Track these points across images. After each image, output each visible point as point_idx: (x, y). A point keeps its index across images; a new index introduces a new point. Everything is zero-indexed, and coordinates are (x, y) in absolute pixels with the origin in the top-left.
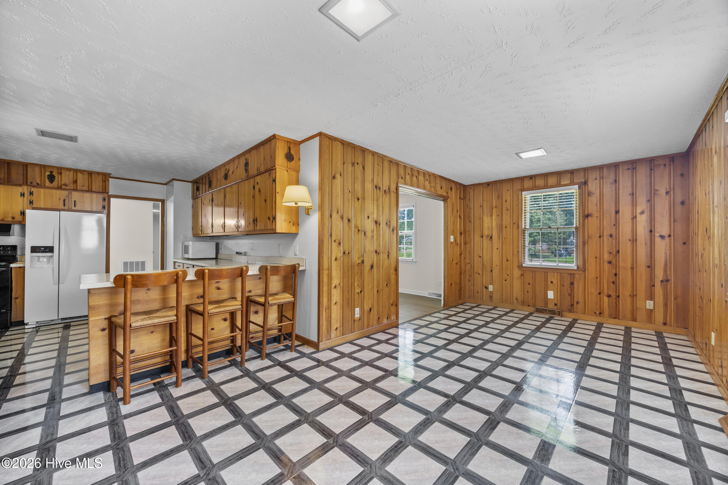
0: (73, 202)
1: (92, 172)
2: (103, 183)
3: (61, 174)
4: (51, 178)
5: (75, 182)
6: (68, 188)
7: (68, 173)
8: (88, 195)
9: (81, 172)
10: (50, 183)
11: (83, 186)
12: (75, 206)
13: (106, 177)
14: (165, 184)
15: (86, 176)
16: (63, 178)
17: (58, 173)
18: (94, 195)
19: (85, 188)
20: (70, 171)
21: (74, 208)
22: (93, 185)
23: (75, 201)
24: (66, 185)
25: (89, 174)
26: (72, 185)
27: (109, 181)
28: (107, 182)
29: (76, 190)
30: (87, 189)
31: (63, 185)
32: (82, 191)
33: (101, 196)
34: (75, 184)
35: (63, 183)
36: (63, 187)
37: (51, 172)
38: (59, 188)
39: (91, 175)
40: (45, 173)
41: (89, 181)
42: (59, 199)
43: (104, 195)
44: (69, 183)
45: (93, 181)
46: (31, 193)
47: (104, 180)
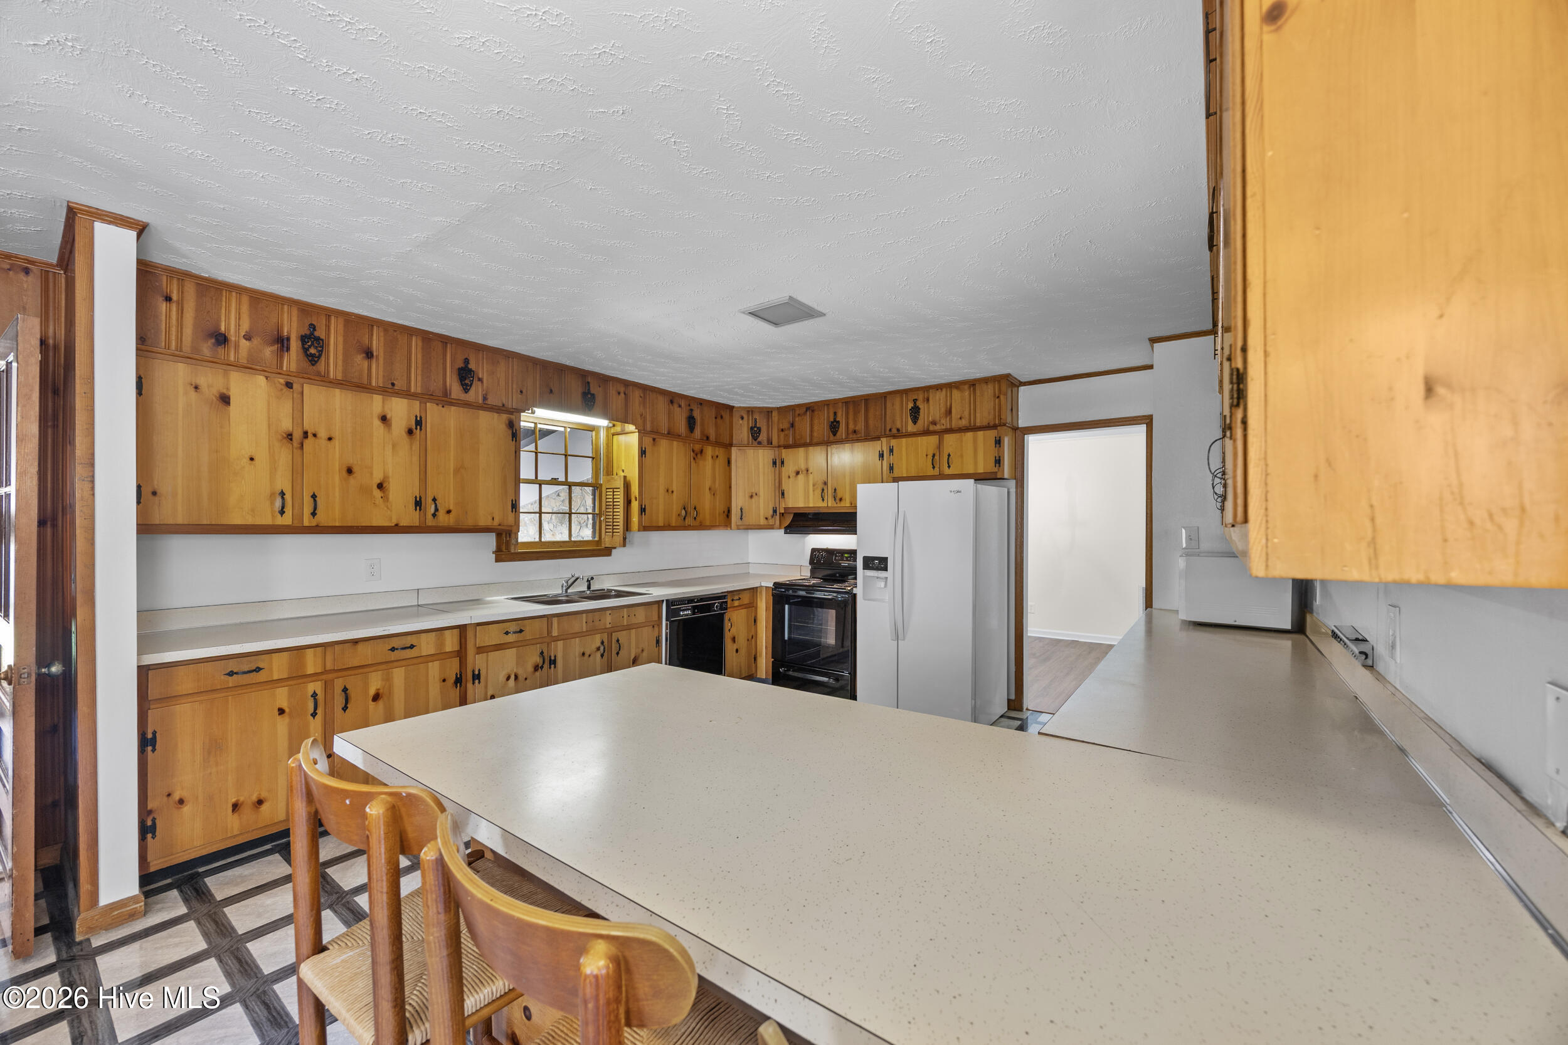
0: (946, 458)
1: (977, 380)
2: (994, 401)
3: (928, 400)
4: (915, 413)
5: (949, 411)
6: (938, 428)
7: (938, 395)
8: (968, 437)
9: (957, 388)
10: (913, 425)
11: (961, 418)
12: (949, 467)
13: (1007, 385)
15: (966, 394)
16: (931, 408)
17: (924, 400)
18: (980, 436)
19: (965, 423)
20: (941, 389)
21: (947, 471)
22: (978, 412)
23: (949, 455)
24: (935, 424)
25: (971, 386)
26: (944, 422)
28: (1002, 397)
29: (950, 430)
30: (968, 425)
31: (932, 423)
32: (960, 430)
33: (992, 434)
34: (949, 419)
35: (930, 419)
36: (931, 428)
37: (915, 401)
38: (926, 432)
39: (974, 390)
40: (907, 404)
41: (970, 407)
42: (927, 455)
43: (996, 431)
44: (940, 417)
45: (978, 403)
46: (891, 451)
47: (997, 395)
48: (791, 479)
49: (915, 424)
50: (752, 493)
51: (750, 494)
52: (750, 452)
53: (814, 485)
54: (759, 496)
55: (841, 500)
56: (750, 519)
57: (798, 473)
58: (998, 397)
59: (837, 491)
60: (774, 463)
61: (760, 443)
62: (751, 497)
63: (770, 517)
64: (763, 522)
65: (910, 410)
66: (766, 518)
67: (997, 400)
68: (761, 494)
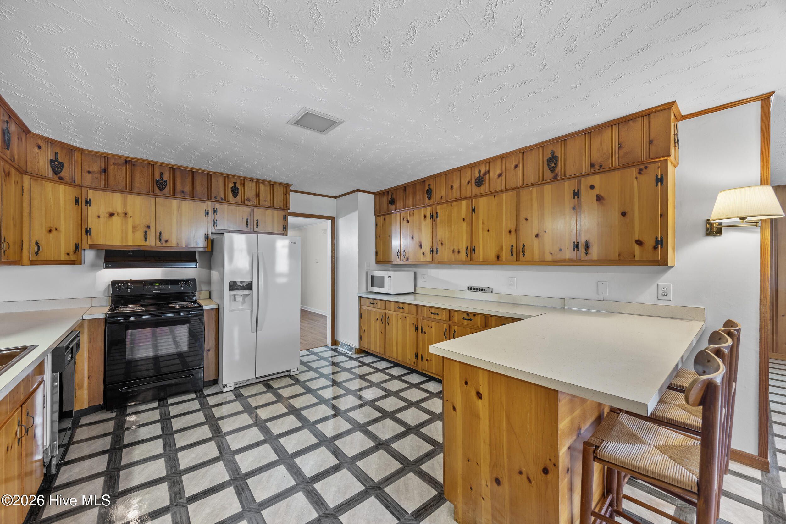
0: (255, 222)
1: (274, 182)
2: (284, 196)
3: (244, 185)
4: (235, 191)
5: (258, 196)
6: (251, 203)
7: (250, 183)
8: (269, 212)
9: (263, 183)
10: (233, 198)
11: (265, 201)
12: (257, 227)
13: (287, 188)
14: (336, 197)
15: (268, 188)
16: (246, 191)
17: (241, 184)
18: (276, 212)
19: (268, 204)
20: (253, 181)
21: (256, 230)
22: (275, 199)
23: (257, 221)
24: (249, 200)
25: (271, 184)
26: (254, 200)
27: (289, 194)
28: (287, 195)
29: (258, 206)
30: (269, 205)
31: (246, 199)
32: (265, 207)
33: (282, 213)
34: (258, 199)
35: (246, 197)
36: (247, 202)
37: (235, 183)
38: (243, 203)
39: (273, 187)
40: (228, 184)
41: (270, 194)
42: (243, 218)
43: (284, 212)
44: (252, 197)
45: (275, 195)
46: (215, 211)
47: (285, 194)
48: (102, 219)
49: (235, 198)
50: (51, 227)
51: (49, 229)
52: (49, 186)
53: (134, 227)
54: (60, 231)
55: (166, 241)
56: (48, 253)
57: (112, 215)
58: (286, 195)
59: (162, 235)
60: (77, 201)
61: (61, 178)
62: (50, 231)
63: (72, 253)
64: (63, 257)
65: (231, 188)
66: (68, 254)
67: (285, 196)
68: (62, 228)
